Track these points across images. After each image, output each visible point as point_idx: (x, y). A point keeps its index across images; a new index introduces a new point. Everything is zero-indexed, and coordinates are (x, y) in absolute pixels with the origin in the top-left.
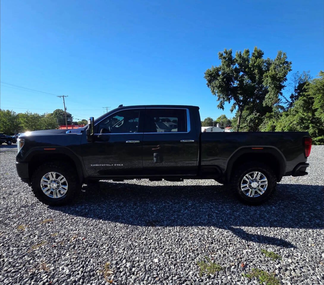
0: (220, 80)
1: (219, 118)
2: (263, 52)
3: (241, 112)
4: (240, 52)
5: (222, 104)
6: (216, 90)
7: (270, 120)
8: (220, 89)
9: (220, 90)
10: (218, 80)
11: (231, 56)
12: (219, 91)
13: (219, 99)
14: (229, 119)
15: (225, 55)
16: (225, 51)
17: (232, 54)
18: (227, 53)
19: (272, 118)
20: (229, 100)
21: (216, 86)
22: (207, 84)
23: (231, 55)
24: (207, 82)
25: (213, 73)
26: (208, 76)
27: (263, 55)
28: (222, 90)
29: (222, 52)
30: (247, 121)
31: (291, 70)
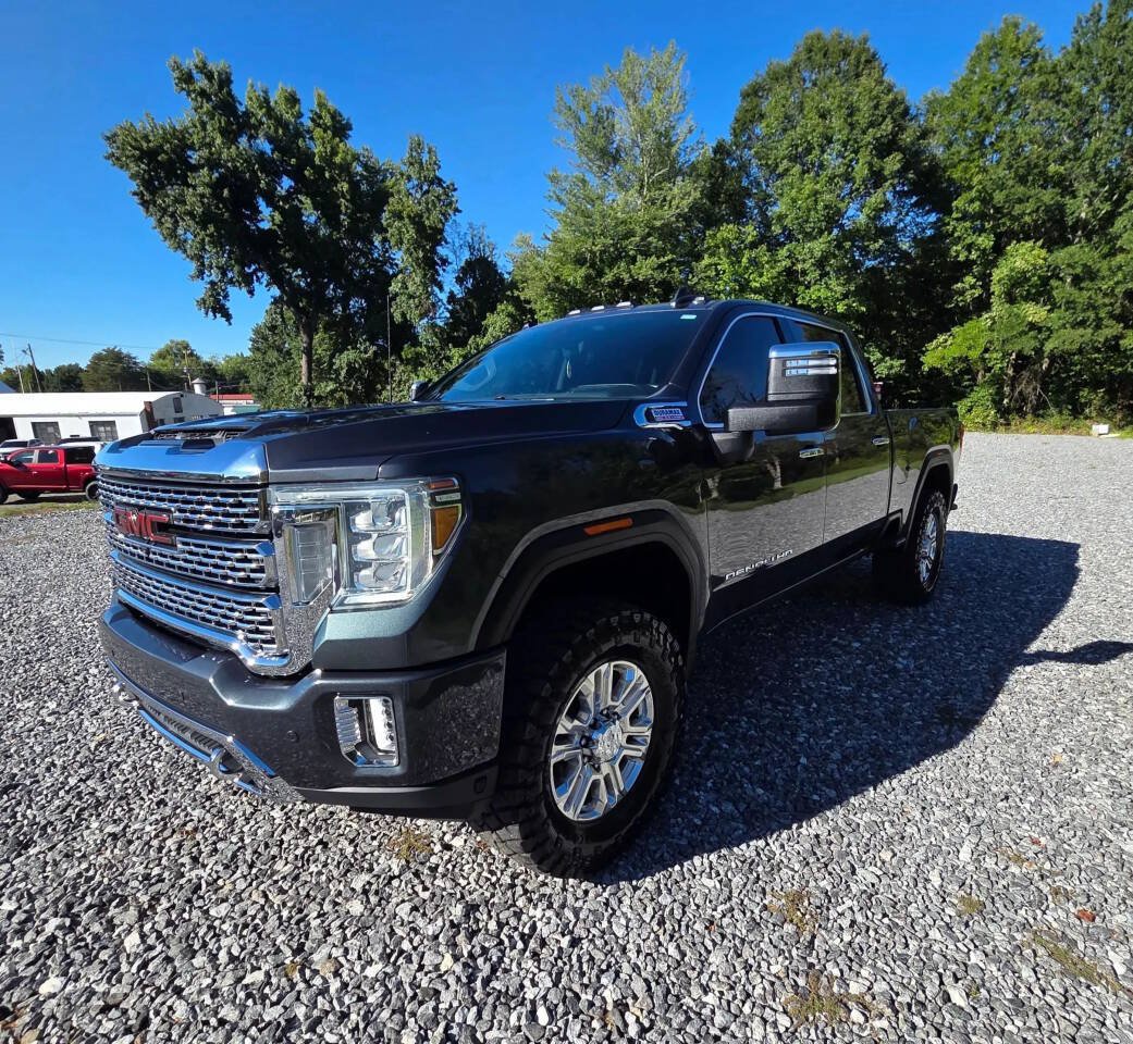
0: (200, 190)
1: (161, 355)
2: (348, 119)
3: (311, 339)
4: (266, 92)
5: (219, 294)
6: (188, 232)
7: (415, 371)
8: (211, 229)
9: (211, 235)
10: (194, 187)
11: (229, 93)
12: (207, 239)
13: (201, 274)
14: (208, 360)
15: (202, 82)
16: (200, 65)
17: (233, 86)
18: (210, 76)
19: (423, 365)
20: (247, 281)
21: (191, 214)
22: (135, 194)
23: (231, 90)
24: (134, 186)
25: (159, 150)
26: (138, 160)
27: (350, 133)
28: (220, 236)
29: (189, 63)
30: (337, 372)
31: (460, 211)
